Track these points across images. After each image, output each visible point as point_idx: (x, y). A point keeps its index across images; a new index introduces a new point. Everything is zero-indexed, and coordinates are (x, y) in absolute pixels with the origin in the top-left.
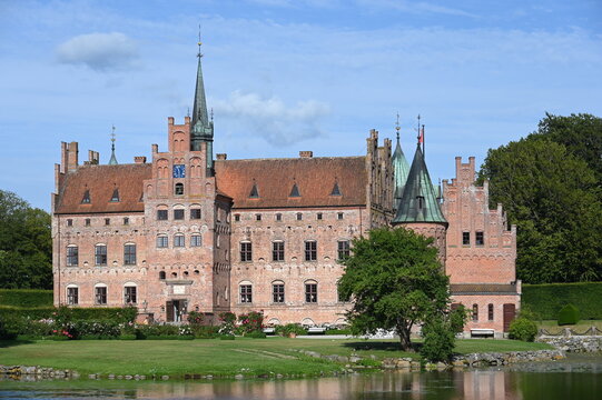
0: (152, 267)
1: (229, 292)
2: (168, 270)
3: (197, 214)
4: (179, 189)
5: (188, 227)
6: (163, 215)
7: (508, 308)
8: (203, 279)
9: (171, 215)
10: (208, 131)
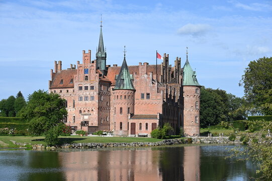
0: (77, 108)
1: (109, 118)
2: (82, 110)
3: (92, 88)
4: (86, 78)
5: (89, 93)
6: (81, 88)
7: (154, 125)
8: (94, 113)
9: (83, 88)
10: (104, 56)
